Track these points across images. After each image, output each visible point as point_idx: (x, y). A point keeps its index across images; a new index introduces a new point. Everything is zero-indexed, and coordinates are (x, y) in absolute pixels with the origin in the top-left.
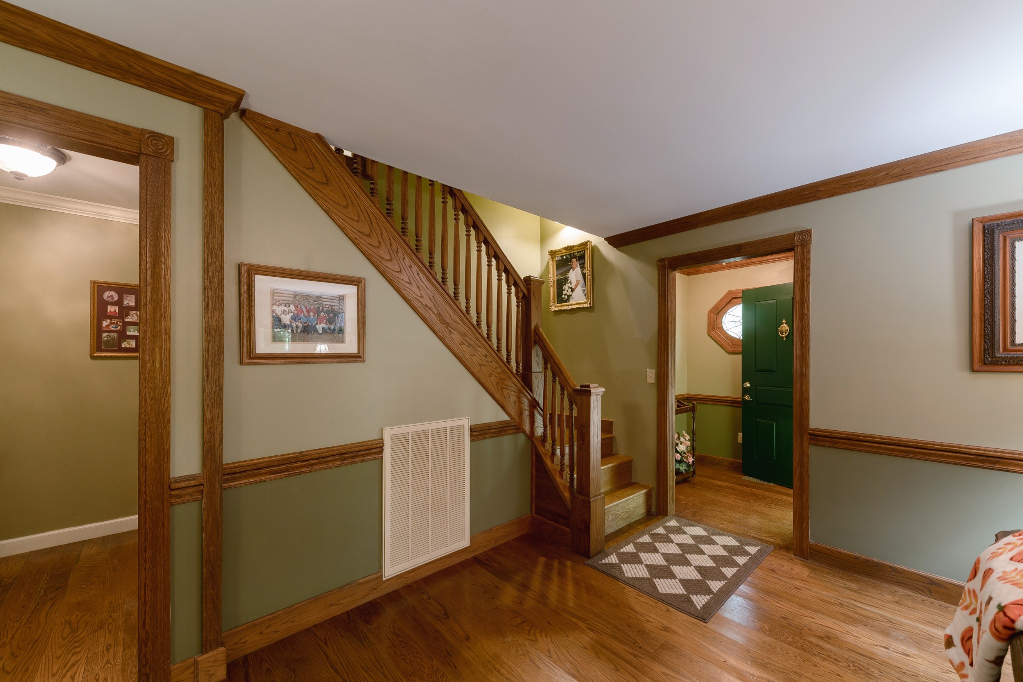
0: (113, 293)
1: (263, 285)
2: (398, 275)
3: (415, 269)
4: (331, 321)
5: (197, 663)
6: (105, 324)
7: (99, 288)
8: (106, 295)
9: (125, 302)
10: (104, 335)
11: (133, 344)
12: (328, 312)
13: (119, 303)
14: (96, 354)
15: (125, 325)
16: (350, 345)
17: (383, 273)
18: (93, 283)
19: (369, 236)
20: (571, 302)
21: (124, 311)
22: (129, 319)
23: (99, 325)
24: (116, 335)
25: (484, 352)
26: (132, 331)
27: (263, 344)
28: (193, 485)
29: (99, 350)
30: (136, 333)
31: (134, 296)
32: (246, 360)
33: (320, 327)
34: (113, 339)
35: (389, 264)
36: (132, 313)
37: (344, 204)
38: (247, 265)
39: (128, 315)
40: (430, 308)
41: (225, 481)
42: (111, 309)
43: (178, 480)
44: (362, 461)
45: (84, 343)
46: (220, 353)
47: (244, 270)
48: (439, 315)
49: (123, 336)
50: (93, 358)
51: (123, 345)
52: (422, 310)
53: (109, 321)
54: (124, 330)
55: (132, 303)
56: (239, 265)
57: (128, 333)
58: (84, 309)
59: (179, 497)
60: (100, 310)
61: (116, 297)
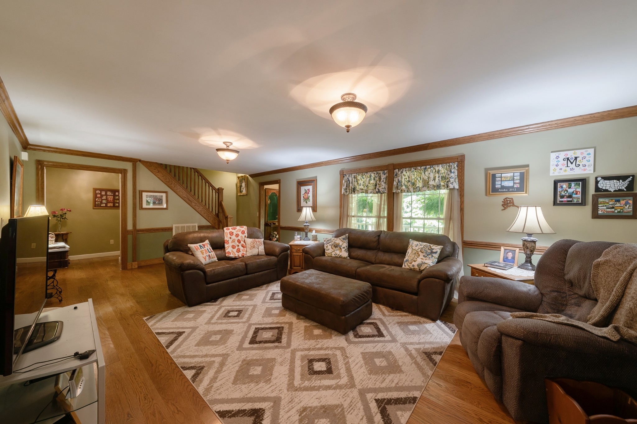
0: (99, 191)
1: (144, 194)
2: (177, 190)
3: (181, 188)
4: (159, 201)
5: (132, 264)
6: (97, 199)
7: (95, 190)
8: (97, 192)
9: (102, 193)
10: (97, 202)
11: (104, 205)
12: (159, 199)
13: (100, 194)
14: (94, 208)
15: (102, 200)
16: (165, 206)
17: (173, 190)
18: (93, 188)
19: (169, 182)
20: (243, 193)
21: (102, 196)
22: (103, 198)
23: (95, 200)
24: (100, 203)
25: (202, 208)
26: (104, 201)
27: (145, 206)
28: (131, 232)
29: (95, 207)
30: (105, 202)
31: (104, 192)
32: (141, 209)
33: (157, 202)
34: (99, 204)
35: (174, 188)
36: (104, 196)
37: (163, 176)
38: (141, 190)
39: (103, 197)
40: (185, 197)
41: (137, 232)
42: (99, 195)
43: (128, 230)
44: (168, 231)
45: (91, 205)
46: (136, 207)
47: (140, 191)
48: (188, 199)
49: (101, 203)
50: (93, 209)
51: (102, 205)
52: (183, 198)
53: (98, 199)
54: (102, 201)
55: (104, 194)
56: (139, 191)
57: (103, 202)
58: (91, 195)
59: (129, 233)
60: (95, 196)
61: (100, 192)
